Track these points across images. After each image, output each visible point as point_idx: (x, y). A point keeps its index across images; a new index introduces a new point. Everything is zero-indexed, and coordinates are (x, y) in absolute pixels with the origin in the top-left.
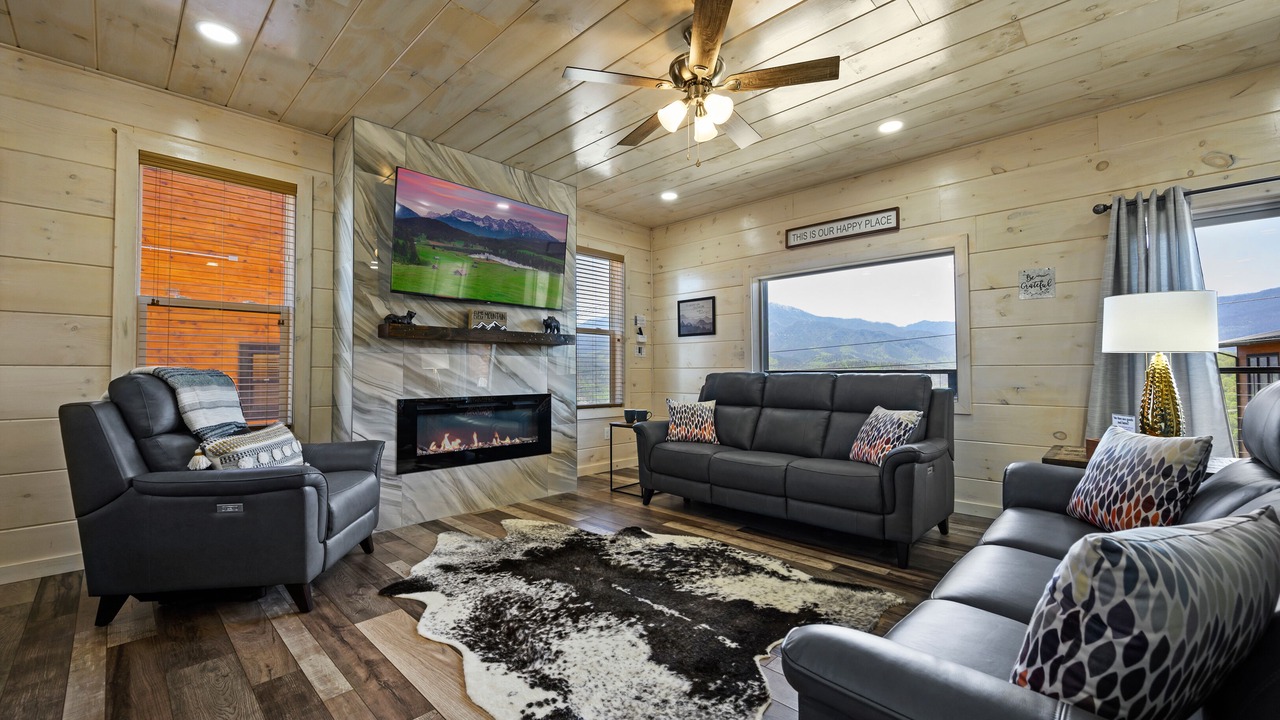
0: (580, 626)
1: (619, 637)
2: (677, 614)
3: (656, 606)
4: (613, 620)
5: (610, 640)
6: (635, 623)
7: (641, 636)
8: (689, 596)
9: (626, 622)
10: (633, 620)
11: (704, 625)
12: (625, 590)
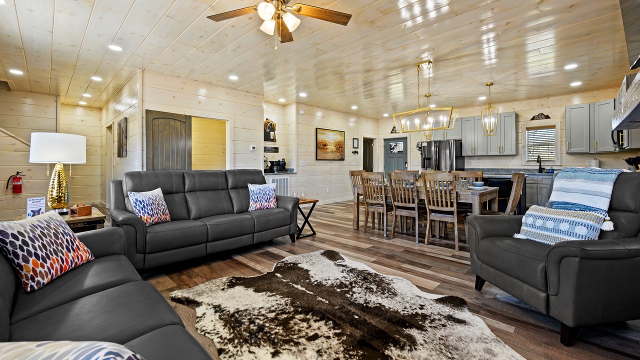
0: (338, 281)
1: (321, 277)
2: (295, 285)
3: (304, 289)
4: (324, 283)
5: (324, 276)
6: (314, 282)
7: (312, 277)
8: (284, 295)
9: (318, 282)
10: (316, 283)
11: (285, 281)
12: (320, 299)
